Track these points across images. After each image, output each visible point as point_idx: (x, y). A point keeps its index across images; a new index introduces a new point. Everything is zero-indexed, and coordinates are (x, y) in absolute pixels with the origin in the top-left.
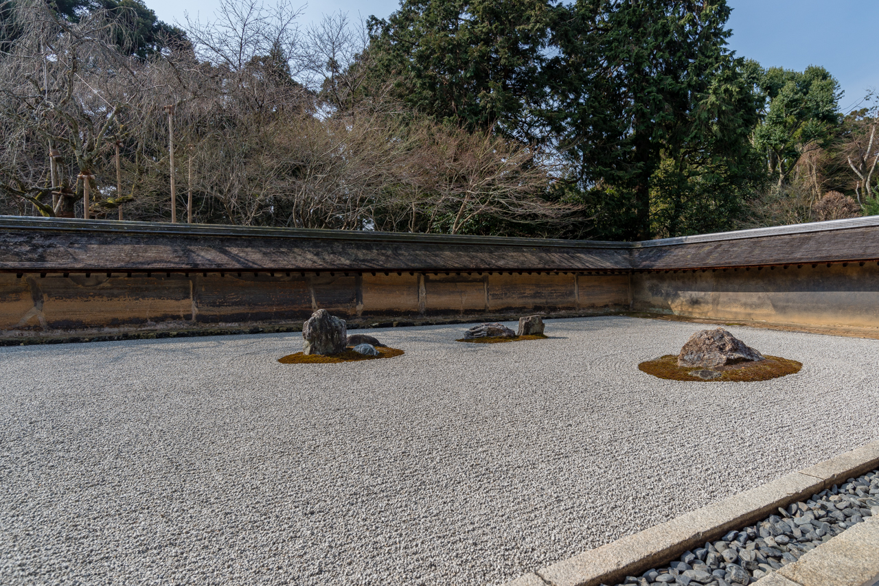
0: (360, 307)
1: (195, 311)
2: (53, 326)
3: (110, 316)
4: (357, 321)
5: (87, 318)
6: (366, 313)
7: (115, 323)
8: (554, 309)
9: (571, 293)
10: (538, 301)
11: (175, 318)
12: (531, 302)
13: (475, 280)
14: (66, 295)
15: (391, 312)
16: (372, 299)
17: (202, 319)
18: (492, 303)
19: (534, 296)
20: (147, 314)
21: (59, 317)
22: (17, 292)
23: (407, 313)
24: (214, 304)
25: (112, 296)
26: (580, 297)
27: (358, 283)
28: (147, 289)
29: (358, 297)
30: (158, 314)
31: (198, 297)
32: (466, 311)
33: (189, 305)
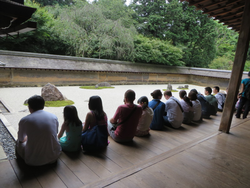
0: (148, 80)
1: (127, 79)
3: (116, 80)
6: (150, 81)
8: (176, 82)
9: (179, 78)
10: (174, 80)
11: (124, 81)
12: (172, 80)
13: (165, 75)
14: (111, 75)
15: (152, 81)
16: (151, 78)
17: (128, 81)
18: (167, 80)
20: (121, 80)
21: (109, 80)
22: (104, 75)
23: (155, 81)
24: (129, 78)
25: (116, 76)
27: (149, 75)
28: (121, 75)
29: (148, 78)
30: (122, 80)
31: (127, 77)
32: (163, 81)
33: (126, 79)
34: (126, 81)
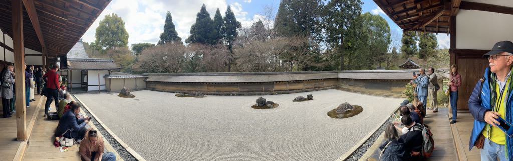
0: (273, 90)
2: (217, 92)
4: (273, 92)
5: (222, 90)
6: (275, 91)
7: (226, 92)
8: (319, 88)
9: (323, 84)
11: (236, 91)
13: (300, 83)
15: (280, 91)
16: (276, 88)
17: (241, 92)
18: (304, 88)
19: (314, 85)
20: (231, 90)
22: (212, 86)
23: (284, 91)
24: (243, 89)
26: (325, 84)
27: (273, 85)
28: (231, 86)
29: (273, 88)
30: (233, 91)
32: (298, 90)
33: (239, 89)
34: (238, 91)
